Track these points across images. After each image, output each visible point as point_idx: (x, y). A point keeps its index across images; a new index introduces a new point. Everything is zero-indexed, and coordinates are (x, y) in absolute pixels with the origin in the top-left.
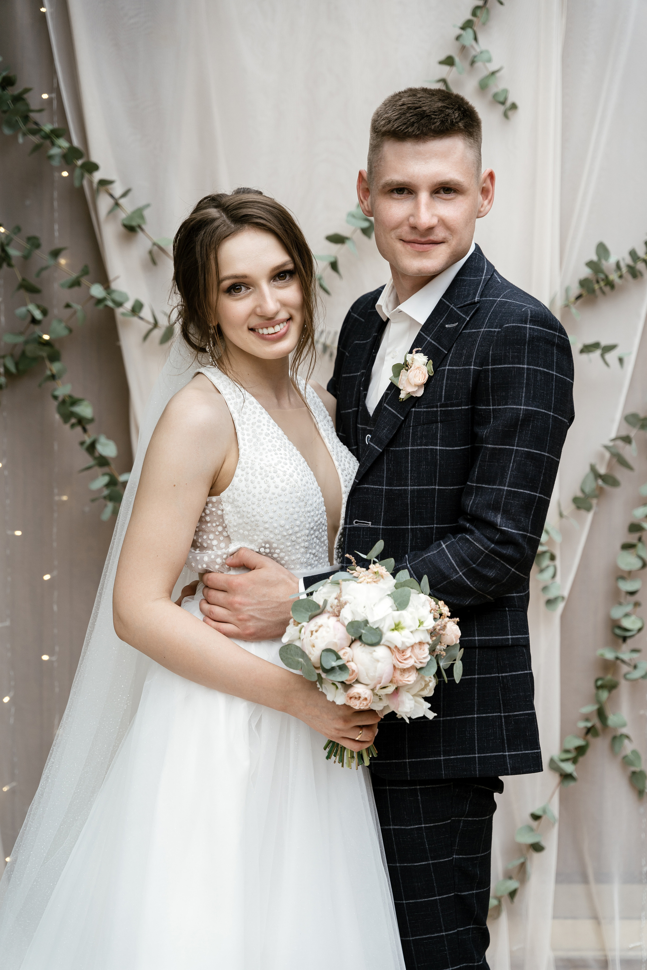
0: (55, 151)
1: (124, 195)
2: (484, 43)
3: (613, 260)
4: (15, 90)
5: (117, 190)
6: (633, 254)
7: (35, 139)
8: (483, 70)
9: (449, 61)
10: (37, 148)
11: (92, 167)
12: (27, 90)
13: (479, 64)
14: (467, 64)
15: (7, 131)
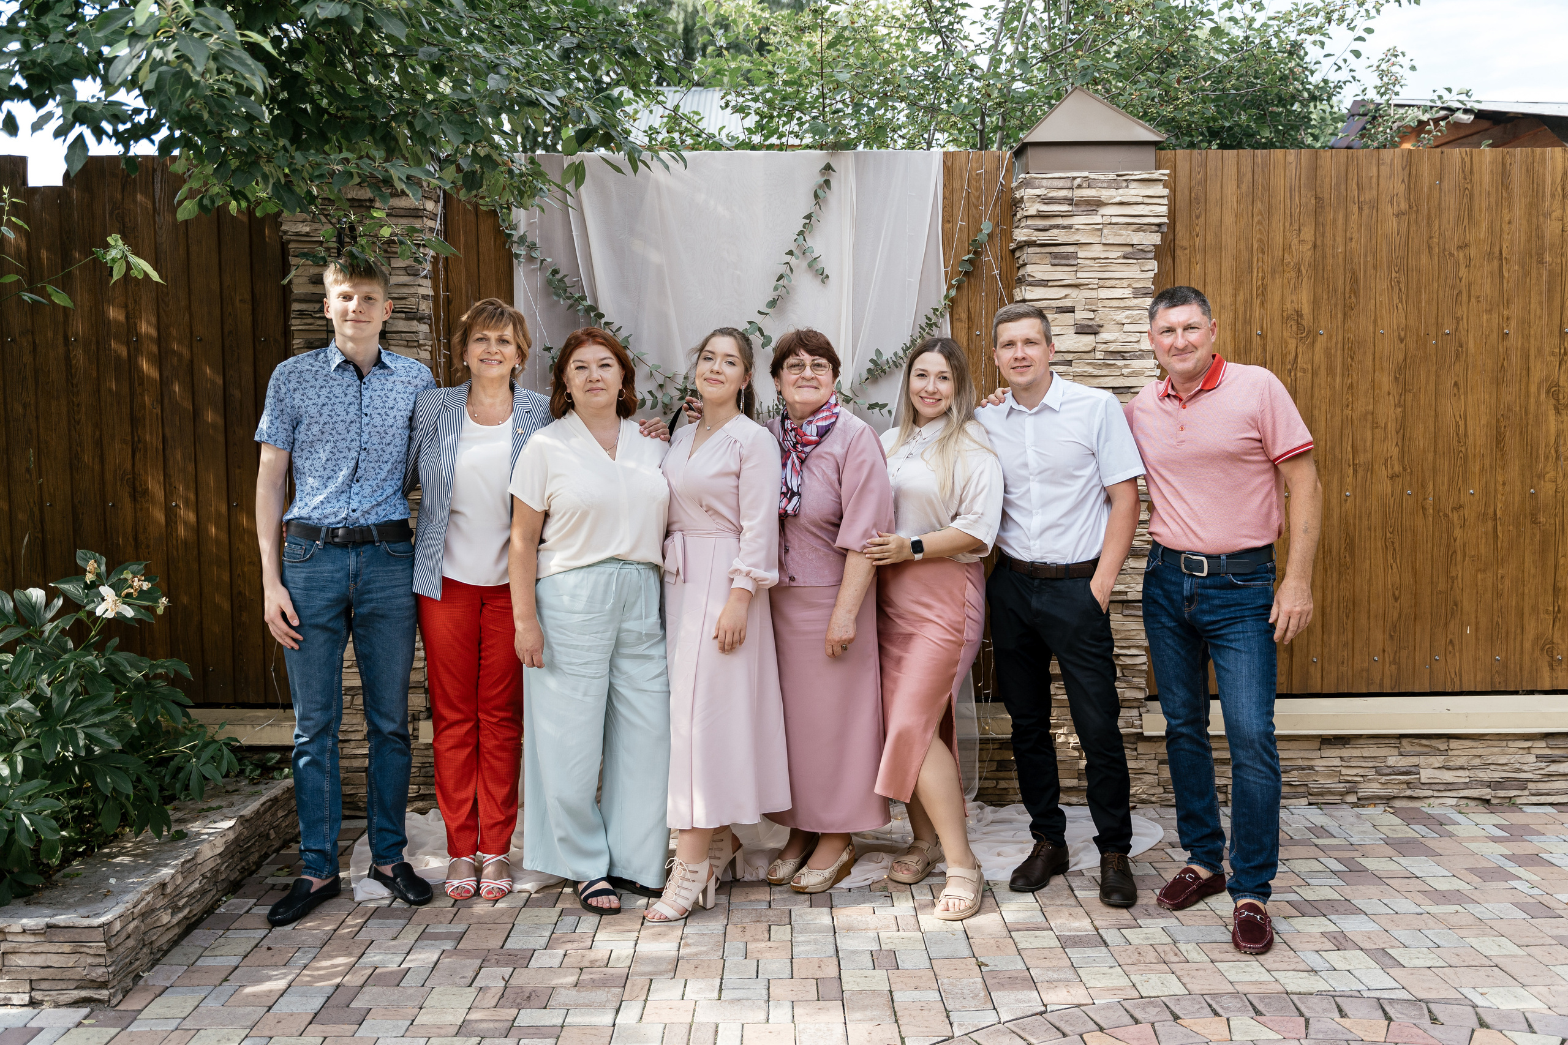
0: (580, 307)
1: (619, 329)
2: (810, 242)
3: (884, 358)
4: (558, 276)
5: (614, 327)
6: (895, 354)
7: (570, 302)
8: (810, 257)
9: (791, 253)
10: (571, 306)
11: (601, 316)
12: (565, 276)
13: (808, 254)
14: (800, 255)
15: (555, 298)
